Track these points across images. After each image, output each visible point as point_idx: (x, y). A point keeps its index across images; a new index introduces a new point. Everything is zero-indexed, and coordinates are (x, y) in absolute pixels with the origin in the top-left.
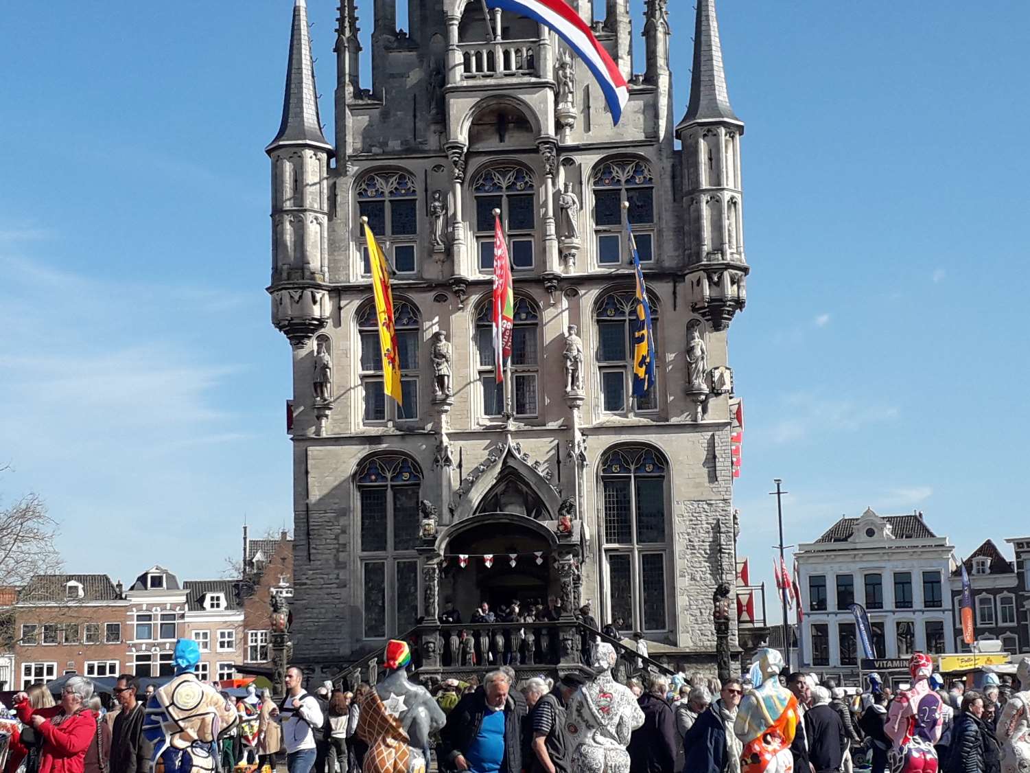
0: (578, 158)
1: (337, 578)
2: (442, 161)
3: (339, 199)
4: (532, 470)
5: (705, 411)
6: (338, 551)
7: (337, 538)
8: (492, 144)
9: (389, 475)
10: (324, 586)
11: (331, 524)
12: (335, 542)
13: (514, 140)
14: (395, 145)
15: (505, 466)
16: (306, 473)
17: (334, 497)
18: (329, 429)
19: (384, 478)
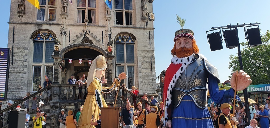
1: (23, 71)
4: (94, 38)
5: (147, 25)
6: (24, 61)
7: (24, 57)
9: (44, 38)
10: (18, 73)
11: (22, 52)
12: (23, 58)
15: (85, 37)
16: (14, 34)
17: (23, 43)
18: (24, 20)
19: (43, 39)
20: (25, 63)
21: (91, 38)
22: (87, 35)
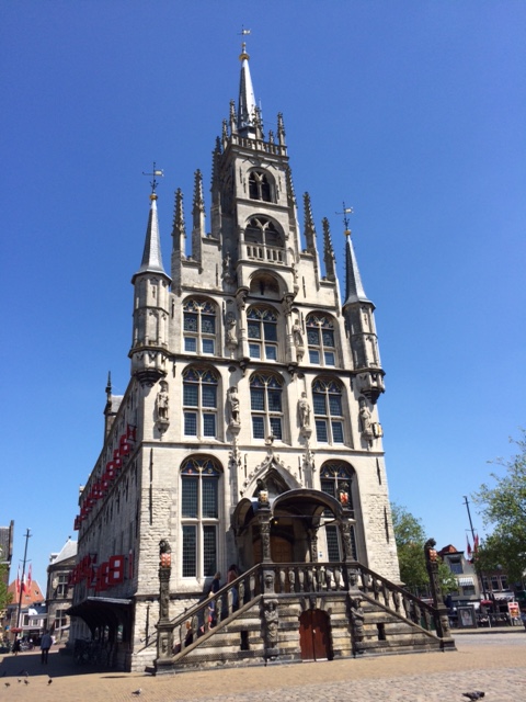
0: (301, 309)
1: (170, 535)
2: (232, 298)
3: (175, 308)
4: (287, 472)
5: (371, 445)
6: (171, 517)
7: (170, 508)
8: (258, 295)
9: (201, 469)
11: (166, 498)
12: (169, 511)
13: (268, 295)
14: (206, 286)
15: (271, 469)
16: (151, 464)
17: (169, 480)
18: (166, 438)
19: (198, 472)
20: (173, 520)
21: (281, 472)
22: (274, 466)
